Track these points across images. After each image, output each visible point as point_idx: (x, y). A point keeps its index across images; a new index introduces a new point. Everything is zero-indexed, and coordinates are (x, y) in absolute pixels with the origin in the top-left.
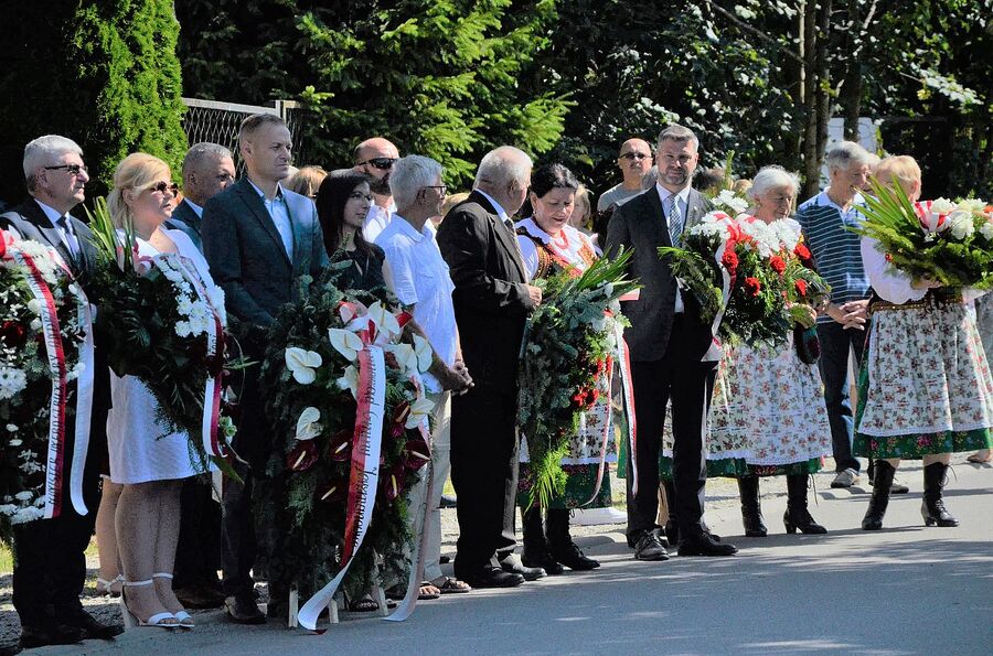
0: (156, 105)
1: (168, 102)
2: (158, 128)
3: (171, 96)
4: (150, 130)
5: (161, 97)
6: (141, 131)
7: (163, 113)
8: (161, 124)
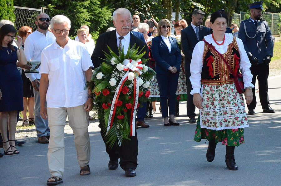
0: (6, 7)
1: (9, 7)
2: (7, 13)
3: (11, 5)
4: (5, 14)
5: (8, 6)
6: (2, 14)
7: (9, 9)
8: (8, 12)
